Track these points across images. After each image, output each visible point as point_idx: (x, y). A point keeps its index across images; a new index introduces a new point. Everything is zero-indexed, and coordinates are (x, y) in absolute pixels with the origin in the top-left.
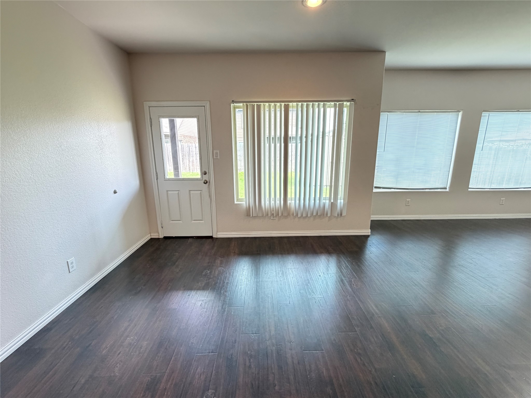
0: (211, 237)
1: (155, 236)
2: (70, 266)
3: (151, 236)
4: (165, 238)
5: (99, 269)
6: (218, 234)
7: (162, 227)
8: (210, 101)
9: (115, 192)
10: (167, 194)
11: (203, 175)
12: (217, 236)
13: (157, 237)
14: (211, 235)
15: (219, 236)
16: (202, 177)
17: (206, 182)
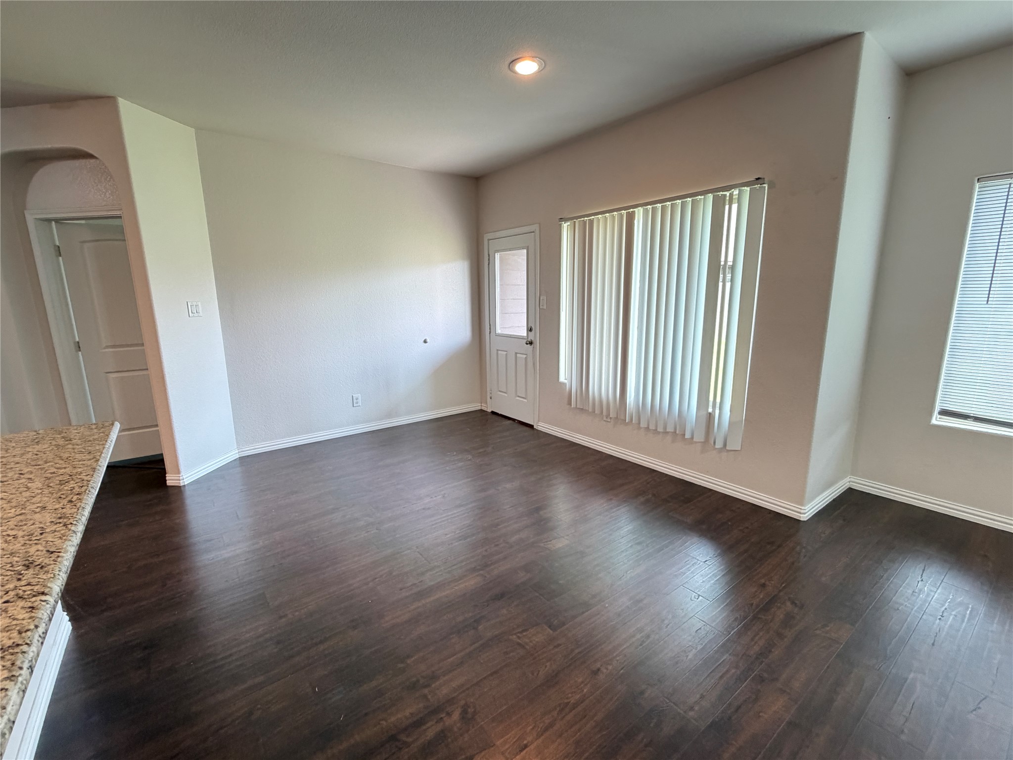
0: (531, 426)
1: (484, 408)
2: (355, 401)
3: (481, 406)
4: (493, 413)
5: (389, 415)
6: (540, 424)
7: (491, 398)
8: (540, 224)
9: (425, 342)
10: (497, 354)
11: (529, 332)
12: (538, 427)
13: (486, 410)
14: (532, 424)
15: (540, 428)
16: (528, 334)
17: (531, 343)
